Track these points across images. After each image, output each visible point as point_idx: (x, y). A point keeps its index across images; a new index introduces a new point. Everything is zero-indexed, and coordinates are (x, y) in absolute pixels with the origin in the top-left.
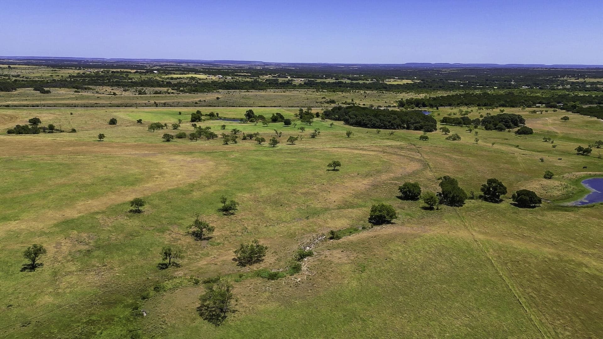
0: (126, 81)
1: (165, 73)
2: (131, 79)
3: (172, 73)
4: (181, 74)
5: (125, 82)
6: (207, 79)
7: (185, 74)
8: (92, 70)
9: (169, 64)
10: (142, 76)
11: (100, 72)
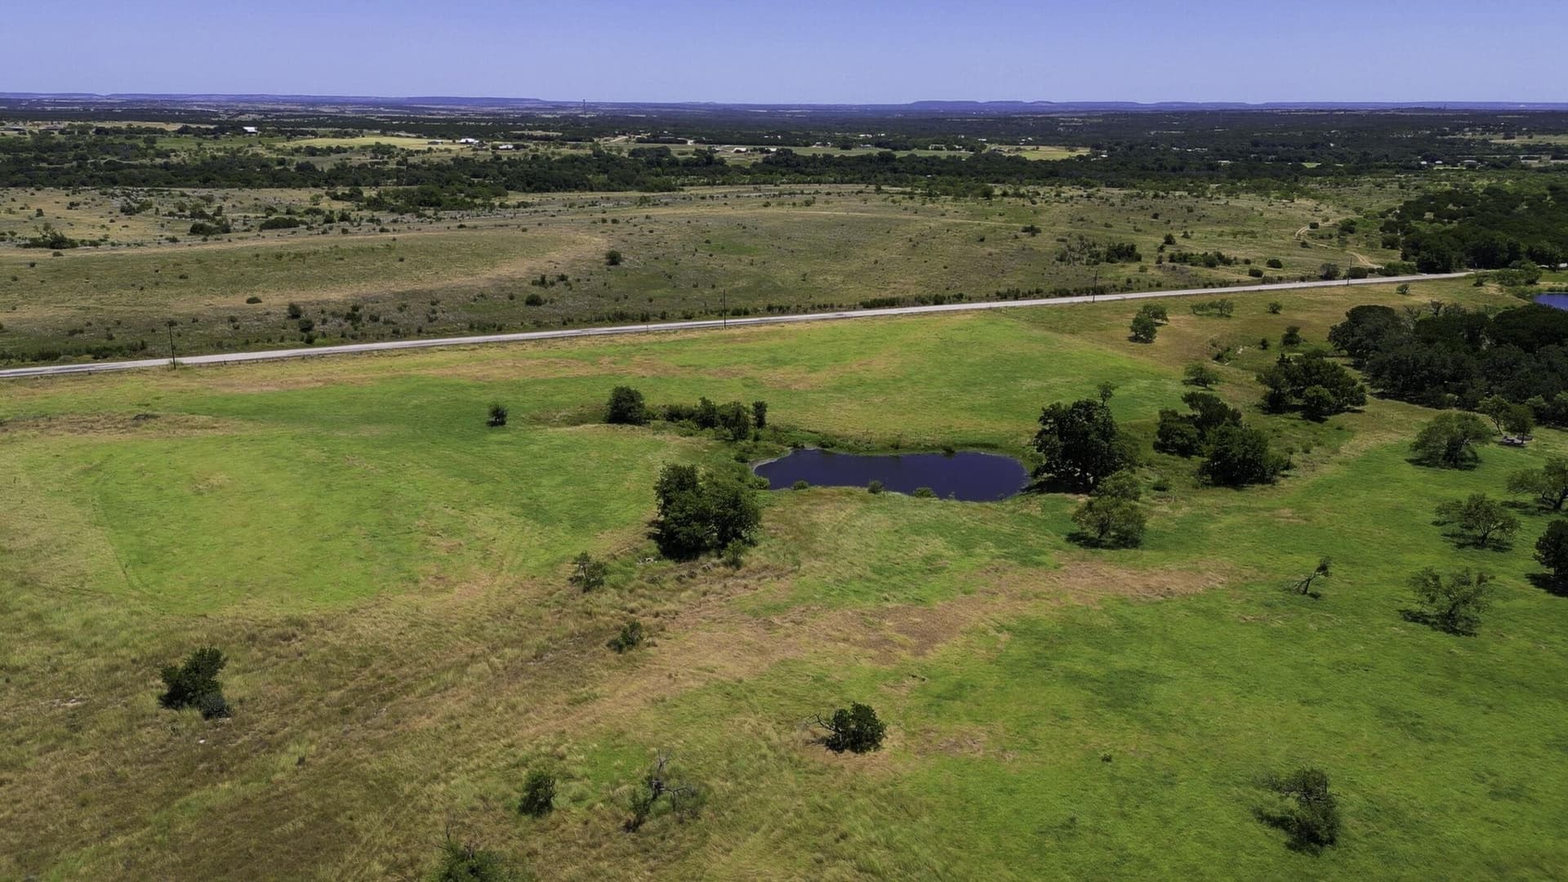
0: (146, 161)
1: (283, 133)
2: (165, 154)
3: (308, 133)
4: (336, 135)
5: (144, 166)
6: (430, 150)
7: (352, 136)
8: (28, 126)
9: (282, 107)
10: (207, 145)
11: (56, 133)
